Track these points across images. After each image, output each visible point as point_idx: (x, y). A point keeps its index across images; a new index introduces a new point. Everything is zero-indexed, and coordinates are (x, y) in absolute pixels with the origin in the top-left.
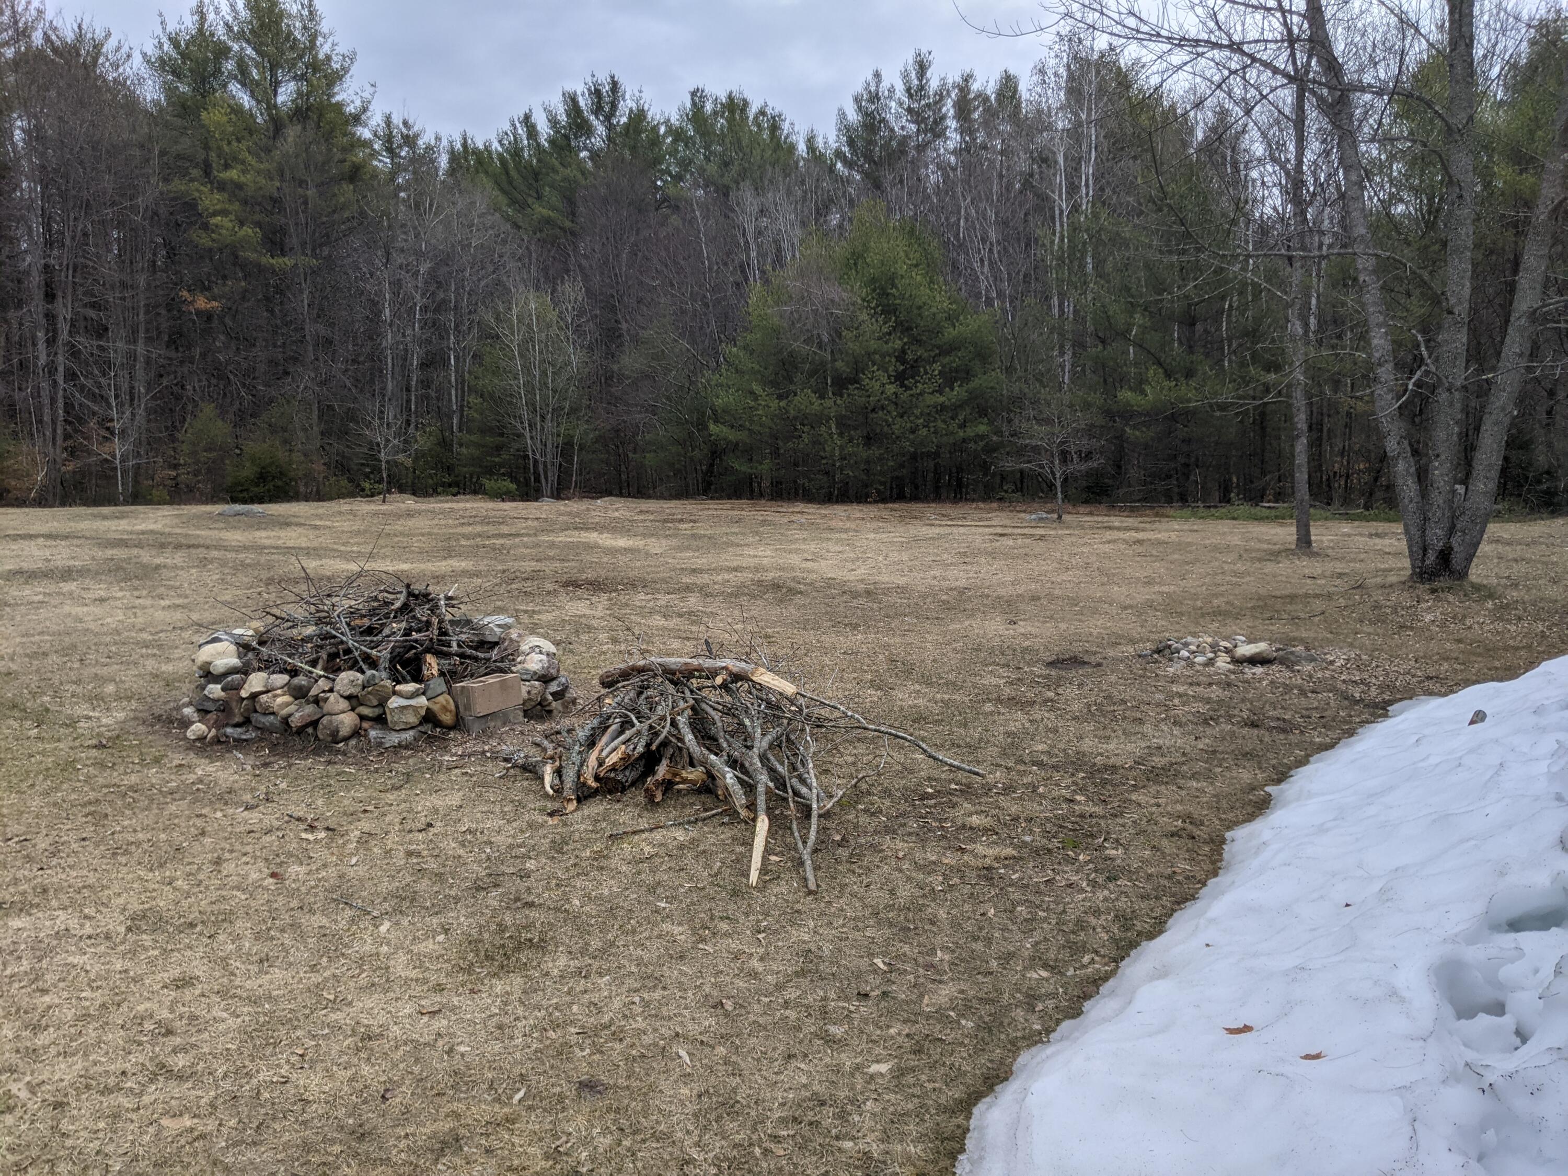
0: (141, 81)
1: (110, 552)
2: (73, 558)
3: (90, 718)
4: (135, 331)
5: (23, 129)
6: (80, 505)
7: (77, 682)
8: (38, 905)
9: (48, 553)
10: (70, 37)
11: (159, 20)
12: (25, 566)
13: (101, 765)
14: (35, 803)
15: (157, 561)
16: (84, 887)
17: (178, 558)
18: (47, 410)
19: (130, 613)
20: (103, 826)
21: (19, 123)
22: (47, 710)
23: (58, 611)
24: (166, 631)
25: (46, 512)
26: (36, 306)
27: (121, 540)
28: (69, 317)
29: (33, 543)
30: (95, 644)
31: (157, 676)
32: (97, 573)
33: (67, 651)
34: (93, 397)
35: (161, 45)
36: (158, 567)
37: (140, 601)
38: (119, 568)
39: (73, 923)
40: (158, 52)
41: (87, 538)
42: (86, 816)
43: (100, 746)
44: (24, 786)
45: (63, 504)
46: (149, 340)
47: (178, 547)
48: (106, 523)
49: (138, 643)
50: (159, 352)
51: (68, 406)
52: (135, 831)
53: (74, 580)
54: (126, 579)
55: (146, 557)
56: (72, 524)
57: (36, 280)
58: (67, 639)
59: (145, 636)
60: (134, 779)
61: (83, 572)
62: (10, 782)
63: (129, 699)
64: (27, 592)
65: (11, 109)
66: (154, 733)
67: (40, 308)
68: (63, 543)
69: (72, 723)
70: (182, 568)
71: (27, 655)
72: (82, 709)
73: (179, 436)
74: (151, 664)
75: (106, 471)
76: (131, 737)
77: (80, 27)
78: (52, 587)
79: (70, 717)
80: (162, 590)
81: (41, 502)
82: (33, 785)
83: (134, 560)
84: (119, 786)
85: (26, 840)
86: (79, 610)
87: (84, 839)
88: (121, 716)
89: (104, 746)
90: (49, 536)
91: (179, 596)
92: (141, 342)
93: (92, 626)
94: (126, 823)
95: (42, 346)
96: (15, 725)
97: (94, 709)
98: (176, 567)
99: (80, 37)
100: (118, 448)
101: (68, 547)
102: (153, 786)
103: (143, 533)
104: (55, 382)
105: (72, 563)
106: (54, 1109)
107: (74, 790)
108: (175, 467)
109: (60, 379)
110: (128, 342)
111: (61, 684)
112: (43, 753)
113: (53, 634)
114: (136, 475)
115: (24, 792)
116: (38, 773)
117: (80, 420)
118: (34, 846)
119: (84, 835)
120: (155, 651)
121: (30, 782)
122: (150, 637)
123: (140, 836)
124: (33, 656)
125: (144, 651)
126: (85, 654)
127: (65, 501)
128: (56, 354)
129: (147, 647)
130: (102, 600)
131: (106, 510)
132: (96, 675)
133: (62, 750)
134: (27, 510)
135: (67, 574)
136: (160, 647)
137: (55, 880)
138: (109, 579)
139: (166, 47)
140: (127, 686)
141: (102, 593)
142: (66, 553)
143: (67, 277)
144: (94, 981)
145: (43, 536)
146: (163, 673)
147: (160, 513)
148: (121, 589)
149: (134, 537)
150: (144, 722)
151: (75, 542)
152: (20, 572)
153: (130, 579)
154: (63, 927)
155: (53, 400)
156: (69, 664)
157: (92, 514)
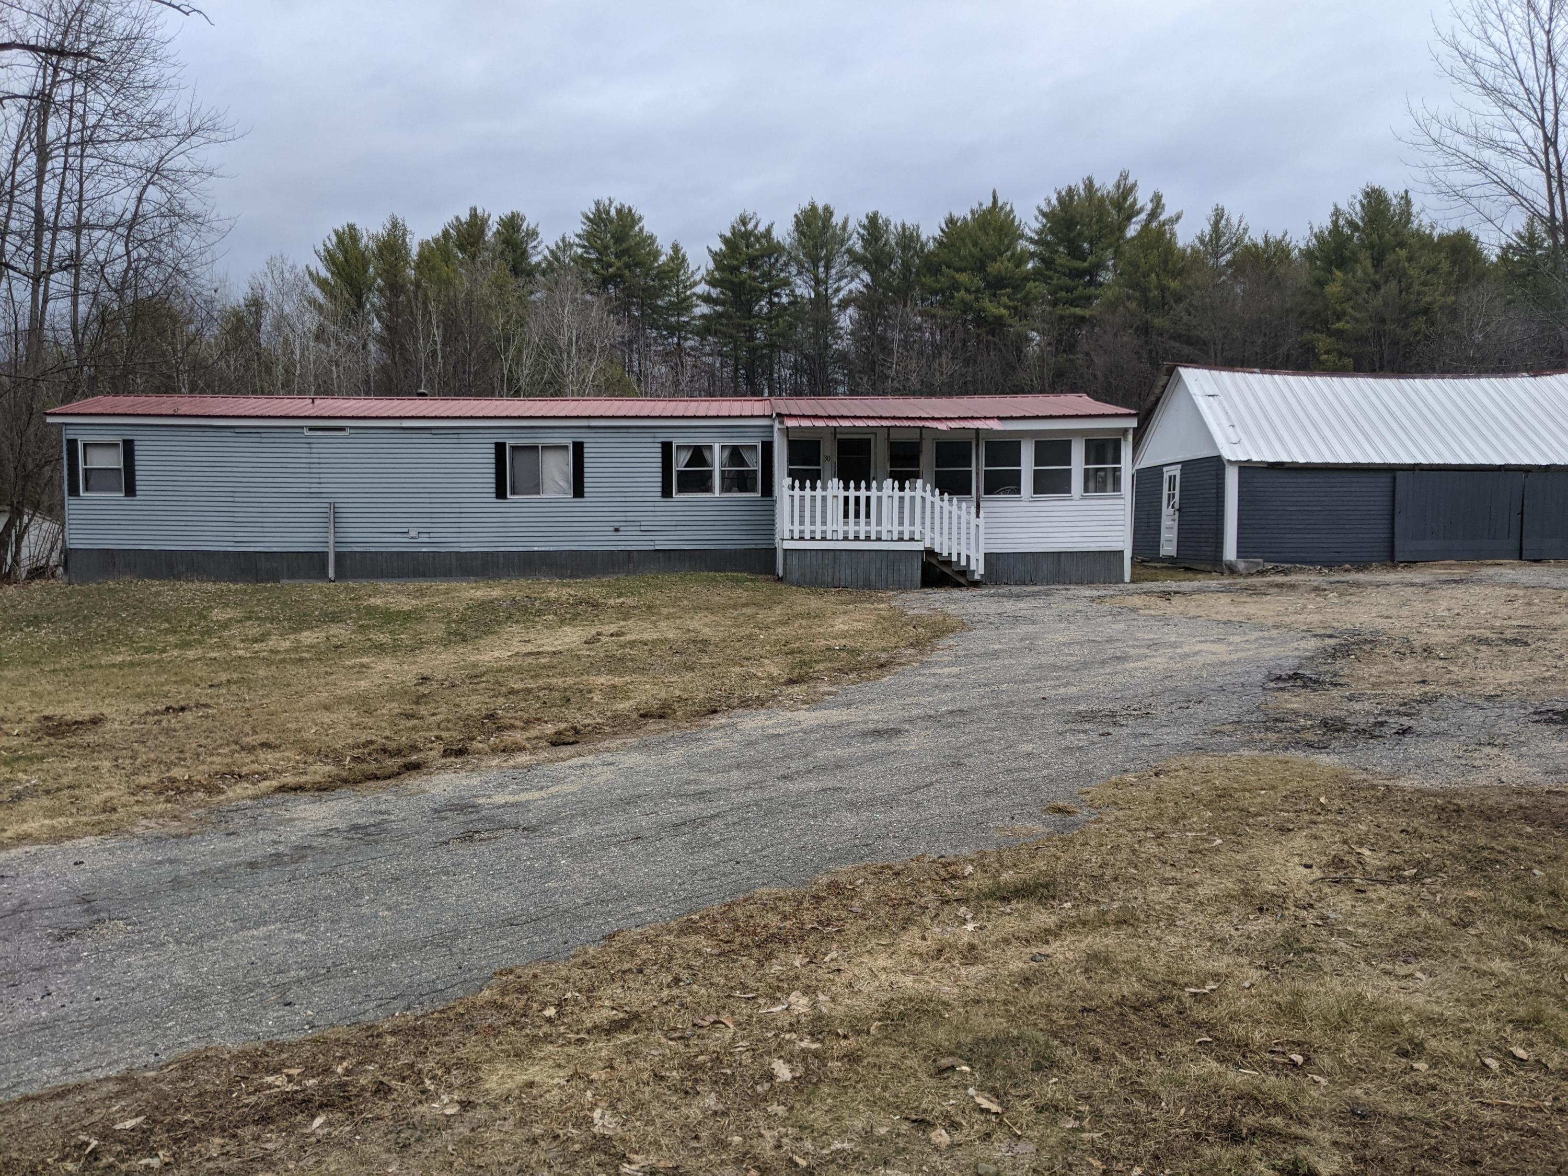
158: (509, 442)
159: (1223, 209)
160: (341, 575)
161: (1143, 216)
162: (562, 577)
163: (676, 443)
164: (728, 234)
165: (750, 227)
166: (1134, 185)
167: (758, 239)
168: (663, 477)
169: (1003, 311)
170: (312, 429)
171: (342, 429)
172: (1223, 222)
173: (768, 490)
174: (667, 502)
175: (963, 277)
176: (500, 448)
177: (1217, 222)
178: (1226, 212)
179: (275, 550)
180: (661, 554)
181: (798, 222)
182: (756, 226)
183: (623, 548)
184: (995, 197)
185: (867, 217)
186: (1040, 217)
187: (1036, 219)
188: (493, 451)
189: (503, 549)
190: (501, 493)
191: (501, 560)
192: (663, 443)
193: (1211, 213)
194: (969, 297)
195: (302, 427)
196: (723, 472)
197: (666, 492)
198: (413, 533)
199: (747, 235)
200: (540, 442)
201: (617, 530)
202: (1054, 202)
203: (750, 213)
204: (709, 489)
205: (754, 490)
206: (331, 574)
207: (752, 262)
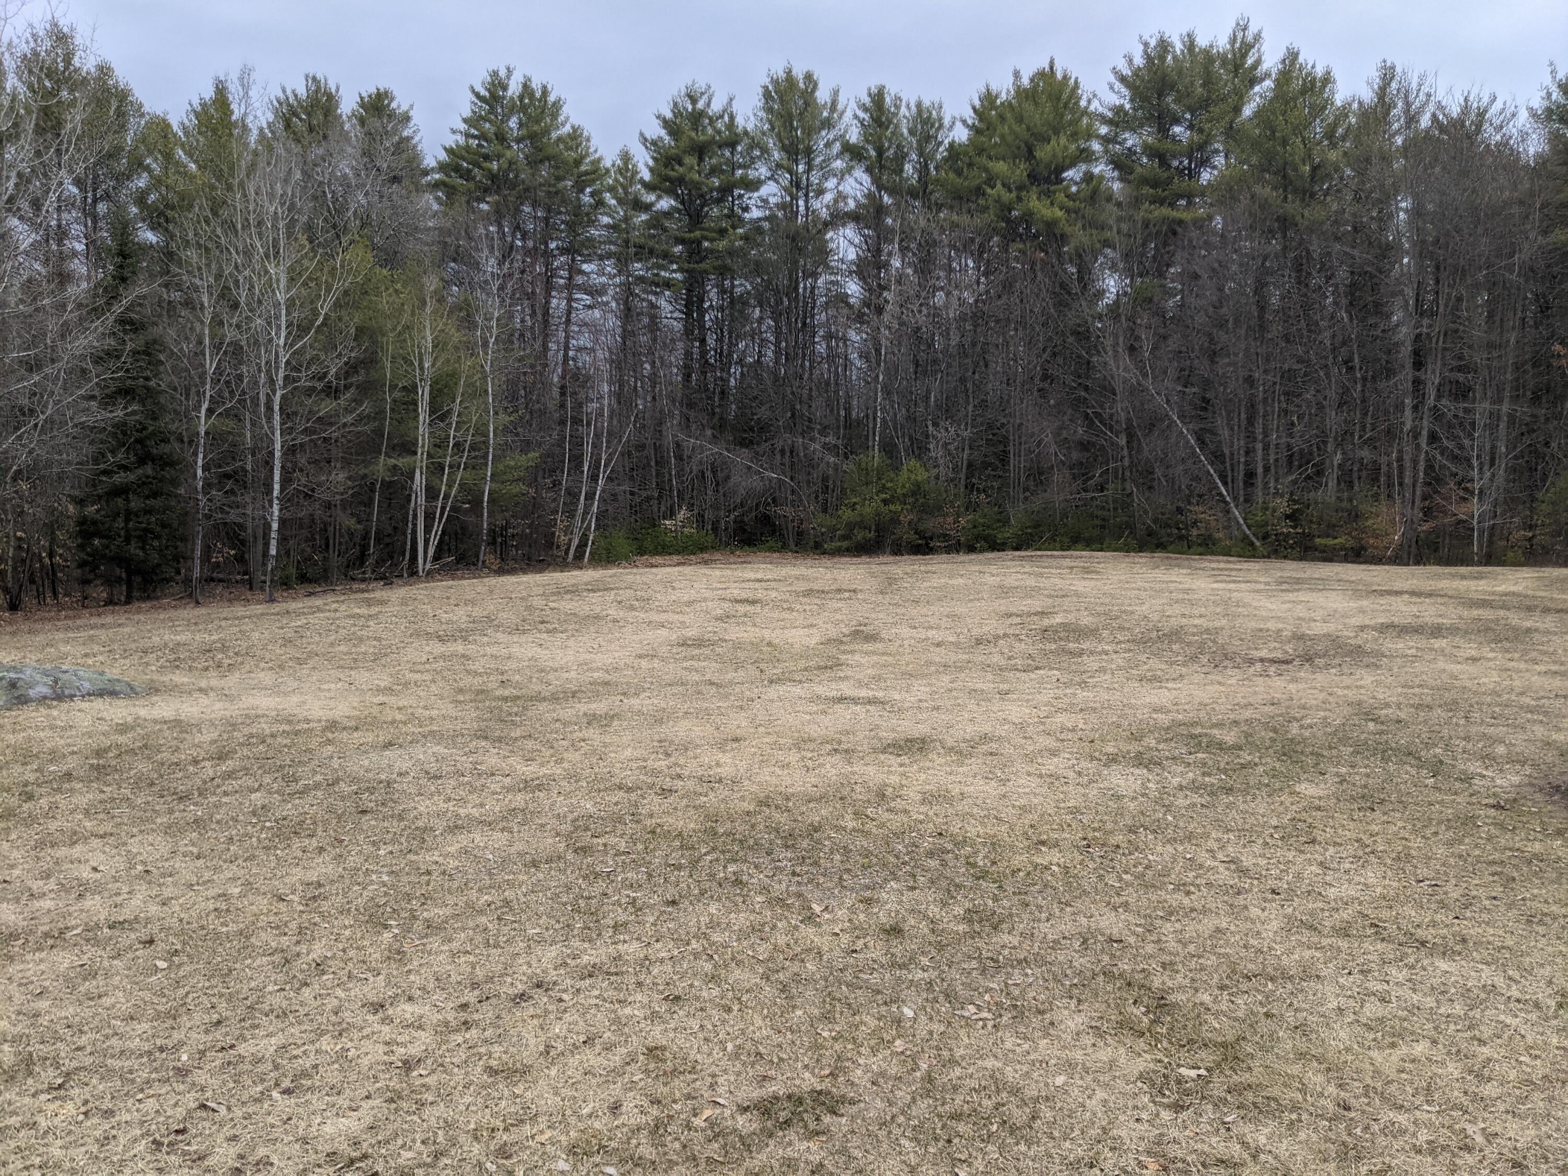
0: (1524, 136)
1: (1476, 613)
2: (1441, 616)
3: (1484, 776)
4: (1500, 390)
5: (1406, 211)
6: (1434, 564)
7: (1467, 738)
8: (1460, 954)
9: (1415, 609)
10: (1455, 111)
11: (1550, 69)
12: (1396, 620)
13: (1502, 826)
14: (1441, 851)
15: (1528, 624)
16: (1503, 948)
17: (1549, 623)
18: (1408, 473)
19: (1505, 675)
20: (1512, 889)
21: (1404, 205)
22: (1441, 762)
23: (1432, 666)
24: (1549, 698)
25: (1405, 569)
26: (1407, 374)
27: (1485, 600)
28: (1437, 382)
29: (1399, 599)
30: (1477, 703)
31: (1549, 744)
32: (1466, 632)
33: (1452, 706)
34: (1455, 458)
35: (1549, 95)
36: (1528, 631)
37: (1513, 664)
38: (1487, 629)
39: (1500, 981)
40: (1546, 103)
41: (1450, 597)
42: (1493, 874)
43: (1497, 807)
44: (1428, 832)
45: (1417, 563)
46: (1516, 398)
47: (1546, 610)
48: (1465, 583)
49: (1522, 707)
50: (1524, 410)
51: (1430, 467)
52: (1546, 902)
53: (1444, 637)
54: (1497, 641)
55: (1514, 618)
56: (1431, 582)
57: (1406, 350)
58: (1447, 695)
59: (1526, 700)
60: (1537, 847)
61: (1453, 630)
62: (1414, 825)
63: (1523, 763)
64: (1400, 646)
65: (1397, 192)
66: (1554, 803)
67: (1410, 375)
68: (1427, 600)
69: (1467, 779)
70: (1556, 634)
71: (1412, 706)
72: (1475, 767)
73: (1540, 495)
74: (1540, 731)
75: (1463, 530)
76: (1530, 804)
77: (1466, 100)
78: (1423, 643)
79: (1464, 772)
80: (1534, 654)
81: (1396, 560)
82: (1436, 833)
83: (1503, 622)
84: (1523, 852)
85: (1436, 885)
86: (1455, 668)
87: (1495, 898)
88: (1516, 779)
89: (1503, 807)
90: (1413, 593)
91: (1555, 662)
92: (1506, 400)
93: (1468, 684)
94: (1536, 891)
95: (1408, 412)
96: (1413, 772)
97: (1487, 768)
98: (1547, 632)
99: (1466, 109)
100: (1476, 508)
101: (1433, 604)
102: (1559, 858)
103: (1506, 594)
104: (1418, 445)
105: (1440, 620)
106: (1513, 1167)
107: (1476, 846)
108: (1531, 527)
109: (1423, 441)
110: (1493, 402)
111: (1451, 738)
112: (1441, 803)
113: (1432, 689)
114: (1491, 535)
115: (1428, 839)
116: (1440, 823)
117: (1438, 480)
118: (1446, 893)
119: (1494, 894)
120: (1541, 717)
121: (1433, 829)
122: (1533, 703)
123: (1554, 908)
124: (1418, 707)
125: (1529, 716)
126: (1469, 711)
127: (1419, 561)
128: (1422, 419)
129: (1531, 712)
130: (1474, 660)
131: (1463, 570)
132: (1485, 734)
133: (1459, 803)
134: (1387, 567)
135: (1437, 631)
136: (1546, 713)
137: (1471, 931)
138: (1479, 640)
139: (1554, 97)
140: (1518, 750)
141: (1473, 653)
142: (1432, 610)
143: (1437, 342)
144: (1532, 1048)
145: (1406, 592)
146: (1556, 742)
147: (1519, 575)
148: (1492, 650)
149: (1497, 598)
150: (1541, 790)
151: (1439, 600)
152: (1392, 626)
153: (1500, 641)
154: (1490, 982)
155: (1415, 462)
156: (1454, 720)
157: (1450, 574)
159: (1393, 68)
164: (669, 115)
165: (700, 105)
166: (1258, 37)
167: (712, 121)
169: (1059, 214)
172: (1394, 85)
175: (1001, 167)
177: (1384, 86)
181: (767, 94)
182: (709, 104)
185: (870, 95)
187: (1112, 88)
193: (1375, 76)
194: (1007, 197)
199: (697, 117)
202: (1139, 61)
203: (701, 85)
207: (701, 151)
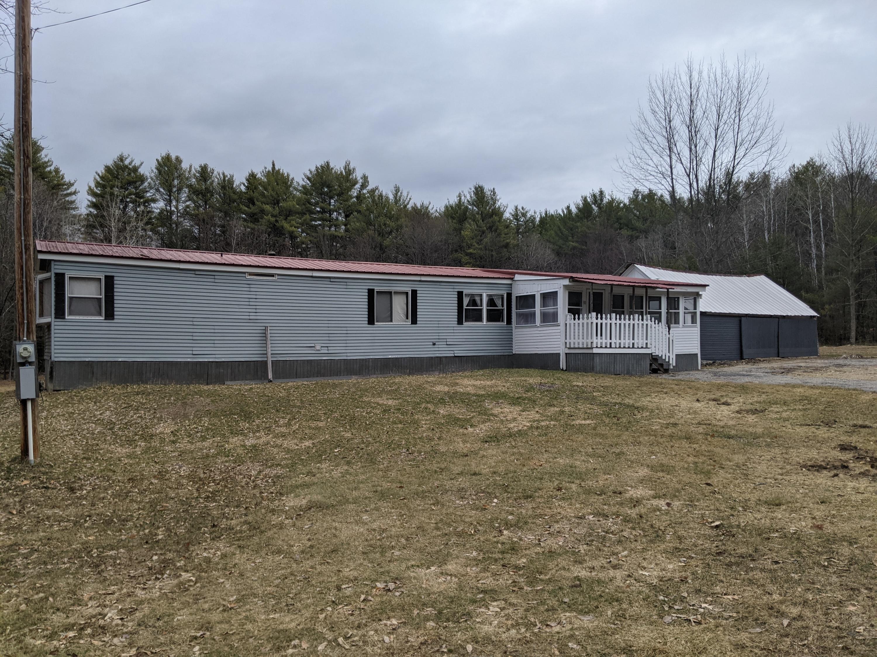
158: (377, 289)
160: (277, 376)
161: (358, 186)
162: (405, 374)
163: (465, 292)
164: (110, 165)
165: (126, 163)
166: (353, 169)
168: (458, 312)
170: (251, 274)
171: (272, 275)
173: (509, 322)
174: (460, 327)
175: (267, 208)
176: (371, 292)
177: (396, 194)
178: (401, 189)
179: (223, 360)
180: (457, 359)
182: (130, 163)
183: (437, 355)
184: (274, 165)
185: (201, 167)
186: (305, 179)
188: (367, 294)
189: (371, 357)
190: (371, 321)
191: (371, 364)
192: (458, 292)
195: (244, 273)
196: (487, 310)
197: (460, 322)
198: (318, 347)
199: (124, 167)
200: (393, 289)
201: (434, 344)
204: (480, 319)
205: (503, 321)
206: (270, 376)
